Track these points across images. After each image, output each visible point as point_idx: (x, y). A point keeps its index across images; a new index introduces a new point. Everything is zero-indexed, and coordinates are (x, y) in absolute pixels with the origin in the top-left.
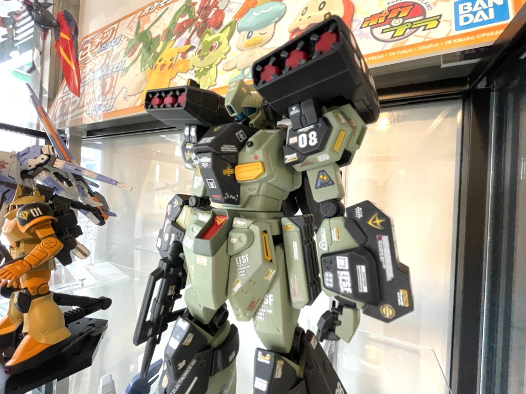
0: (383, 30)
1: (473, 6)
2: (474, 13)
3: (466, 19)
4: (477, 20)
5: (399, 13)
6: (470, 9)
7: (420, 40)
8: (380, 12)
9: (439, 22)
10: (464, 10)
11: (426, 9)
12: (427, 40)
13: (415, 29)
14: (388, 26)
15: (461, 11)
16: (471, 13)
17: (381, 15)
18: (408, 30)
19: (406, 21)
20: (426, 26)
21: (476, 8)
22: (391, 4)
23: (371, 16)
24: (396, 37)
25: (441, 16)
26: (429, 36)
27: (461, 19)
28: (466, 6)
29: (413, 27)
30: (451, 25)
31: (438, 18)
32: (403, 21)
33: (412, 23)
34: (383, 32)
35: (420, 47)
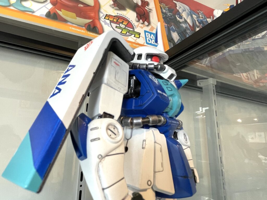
0: (116, 26)
1: (151, 36)
2: (152, 39)
3: (149, 41)
4: (152, 43)
5: (123, 22)
6: (150, 37)
7: (134, 41)
8: (114, 15)
9: (140, 36)
10: (148, 36)
11: (134, 27)
12: (136, 42)
13: (131, 34)
14: (118, 26)
15: (147, 36)
16: (150, 38)
17: (114, 18)
18: (128, 33)
19: (126, 28)
20: (135, 35)
21: (152, 38)
22: (118, 15)
23: (110, 15)
24: (122, 33)
25: (140, 33)
26: (137, 40)
27: (147, 39)
28: (148, 34)
29: (130, 32)
30: (144, 40)
31: (139, 34)
32: (125, 27)
33: (129, 30)
34: (116, 27)
35: (134, 44)
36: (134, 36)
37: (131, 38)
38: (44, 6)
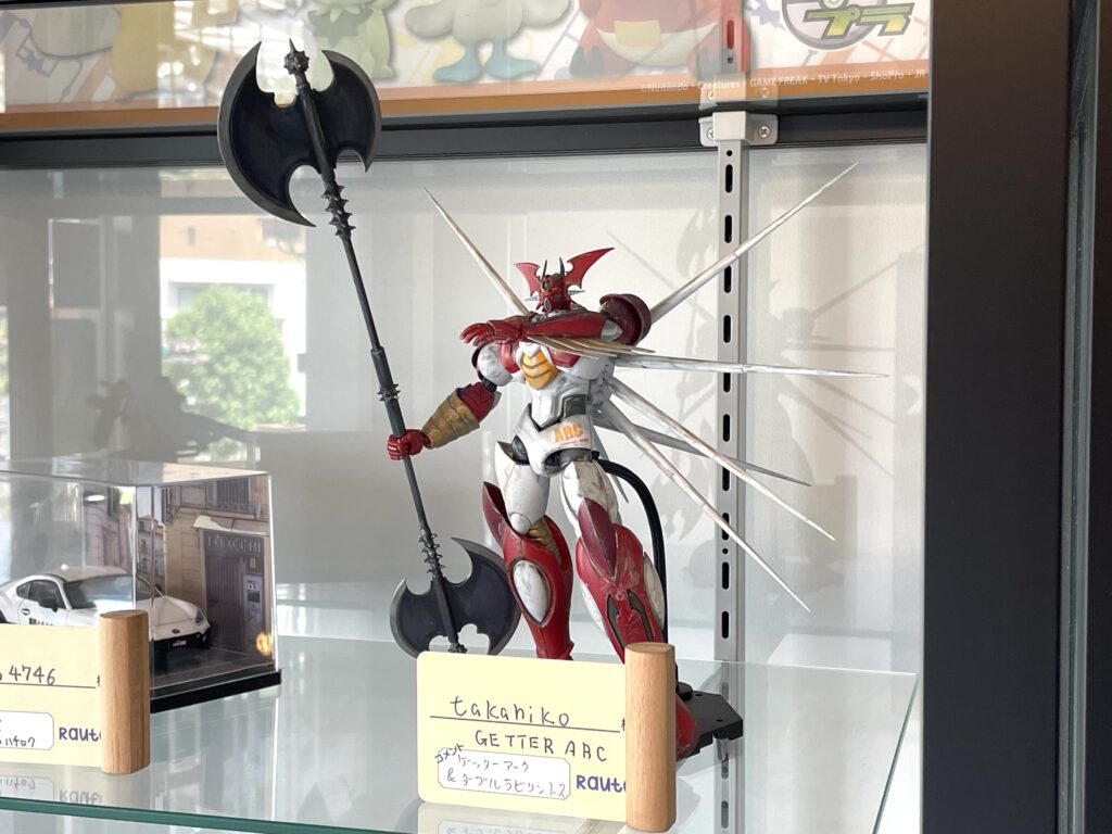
0: (808, 12)
7: (874, 57)
9: (908, 21)
12: (886, 59)
13: (866, 27)
14: (817, 5)
18: (854, 27)
19: (850, 3)
20: (885, 24)
24: (831, 37)
31: (907, 12)
33: (862, 9)
34: (806, 19)
36: (882, 33)
37: (865, 46)
38: (565, 33)
